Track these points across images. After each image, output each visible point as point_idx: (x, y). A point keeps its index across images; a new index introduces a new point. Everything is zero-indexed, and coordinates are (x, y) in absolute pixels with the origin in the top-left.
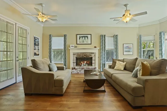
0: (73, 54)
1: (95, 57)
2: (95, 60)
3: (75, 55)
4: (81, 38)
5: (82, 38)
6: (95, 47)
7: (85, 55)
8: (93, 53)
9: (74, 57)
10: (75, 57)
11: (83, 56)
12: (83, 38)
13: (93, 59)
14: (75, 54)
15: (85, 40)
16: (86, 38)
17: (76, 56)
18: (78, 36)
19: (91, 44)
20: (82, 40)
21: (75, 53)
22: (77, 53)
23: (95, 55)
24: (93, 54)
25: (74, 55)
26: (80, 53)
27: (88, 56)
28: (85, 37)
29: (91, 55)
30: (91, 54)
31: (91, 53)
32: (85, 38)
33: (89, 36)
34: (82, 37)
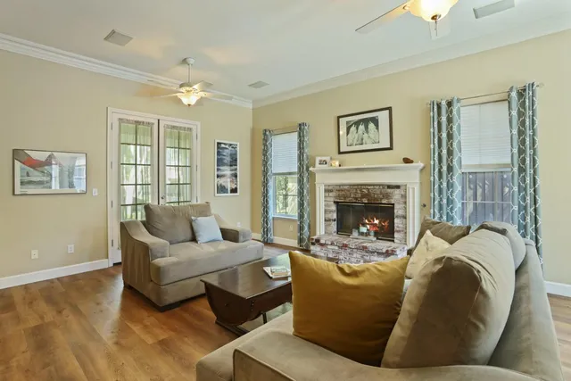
0: (326, 191)
1: (405, 203)
2: (405, 217)
3: (331, 194)
4: (353, 128)
5: (357, 129)
6: (407, 161)
7: (364, 196)
8: (398, 187)
9: (328, 199)
10: (332, 199)
11: (356, 199)
12: (362, 127)
13: (398, 211)
14: (331, 191)
15: (366, 134)
16: (371, 126)
17: (339, 197)
18: (343, 121)
19: (391, 148)
20: (357, 136)
21: (330, 188)
22: (338, 188)
23: (404, 196)
24: (397, 191)
25: (327, 194)
26: (346, 187)
27: (375, 199)
29: (387, 196)
30: (389, 190)
31: (389, 187)
32: (367, 128)
33: (383, 117)
34: (357, 123)
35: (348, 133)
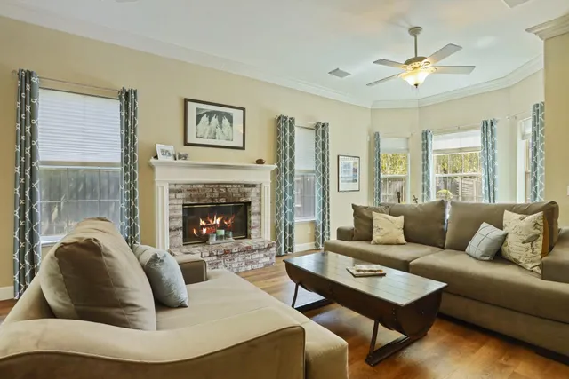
0: (171, 191)
1: (260, 200)
2: (260, 214)
3: (179, 196)
4: (204, 119)
5: (210, 120)
6: (260, 162)
7: (221, 195)
8: (254, 186)
9: (175, 202)
10: (181, 202)
11: (213, 199)
12: (215, 120)
13: (254, 208)
14: (179, 191)
15: (219, 129)
16: (225, 121)
17: (187, 199)
18: (192, 107)
19: (243, 148)
20: (208, 128)
21: (178, 187)
22: (189, 187)
23: (260, 194)
24: (253, 190)
25: (173, 196)
26: (200, 186)
27: (235, 198)
28: (220, 115)
29: (245, 195)
30: (247, 189)
31: (247, 185)
32: (220, 121)
33: (237, 115)
34: (210, 114)
35: (198, 123)
